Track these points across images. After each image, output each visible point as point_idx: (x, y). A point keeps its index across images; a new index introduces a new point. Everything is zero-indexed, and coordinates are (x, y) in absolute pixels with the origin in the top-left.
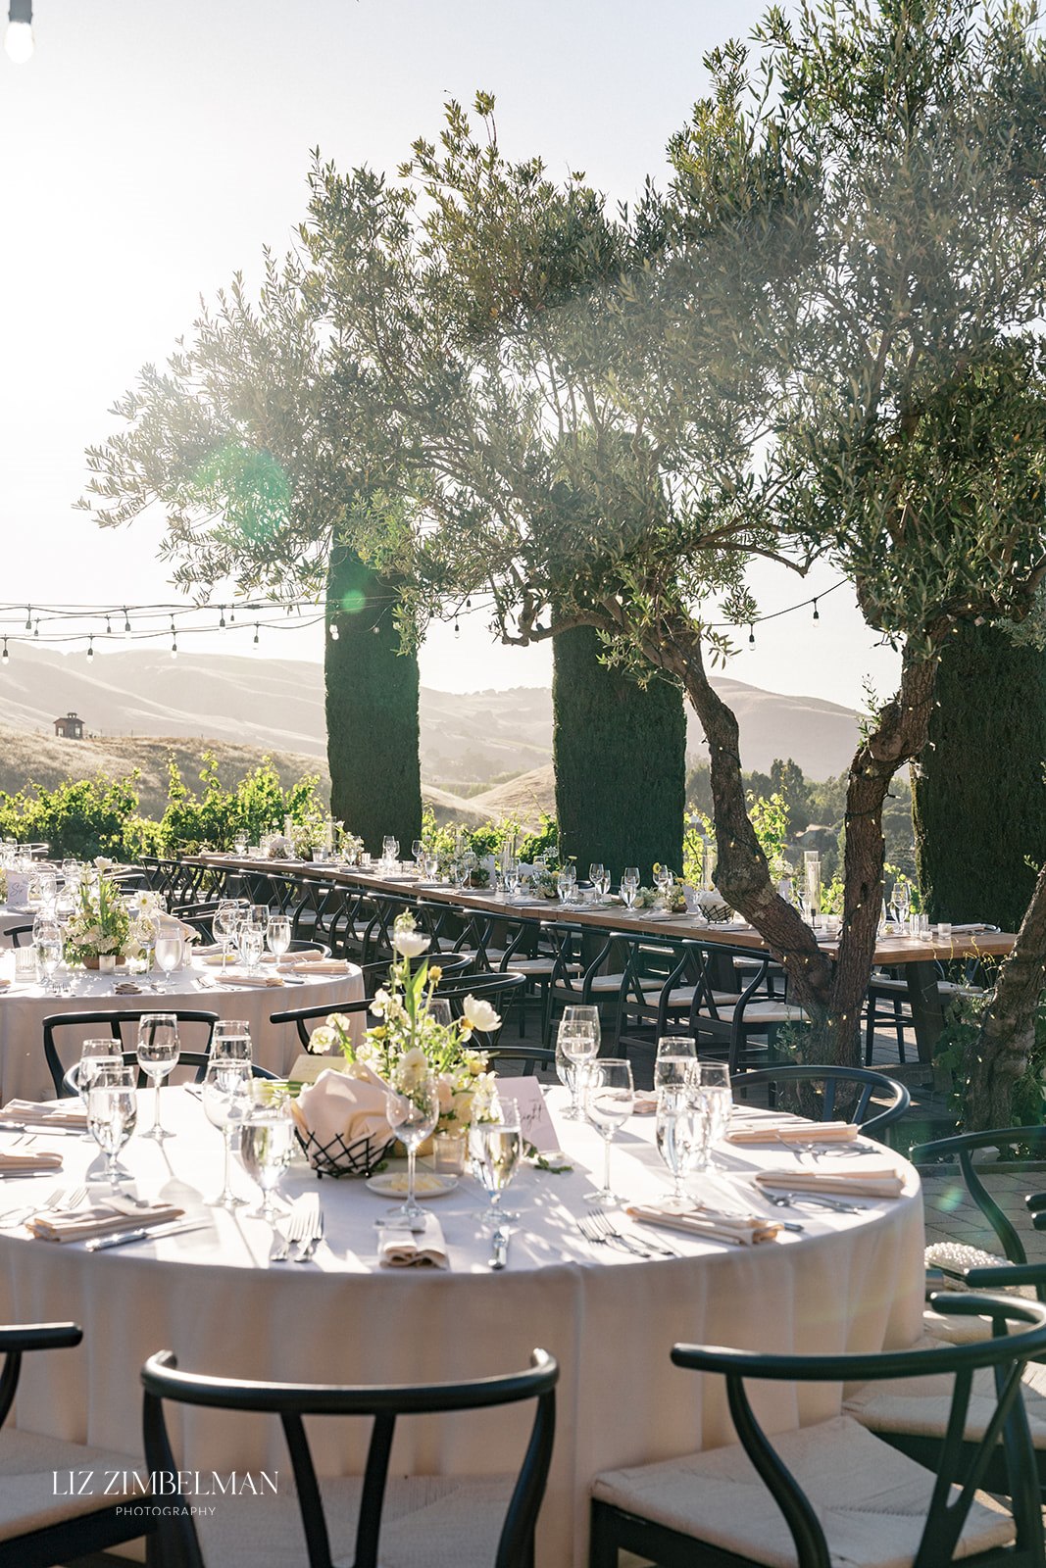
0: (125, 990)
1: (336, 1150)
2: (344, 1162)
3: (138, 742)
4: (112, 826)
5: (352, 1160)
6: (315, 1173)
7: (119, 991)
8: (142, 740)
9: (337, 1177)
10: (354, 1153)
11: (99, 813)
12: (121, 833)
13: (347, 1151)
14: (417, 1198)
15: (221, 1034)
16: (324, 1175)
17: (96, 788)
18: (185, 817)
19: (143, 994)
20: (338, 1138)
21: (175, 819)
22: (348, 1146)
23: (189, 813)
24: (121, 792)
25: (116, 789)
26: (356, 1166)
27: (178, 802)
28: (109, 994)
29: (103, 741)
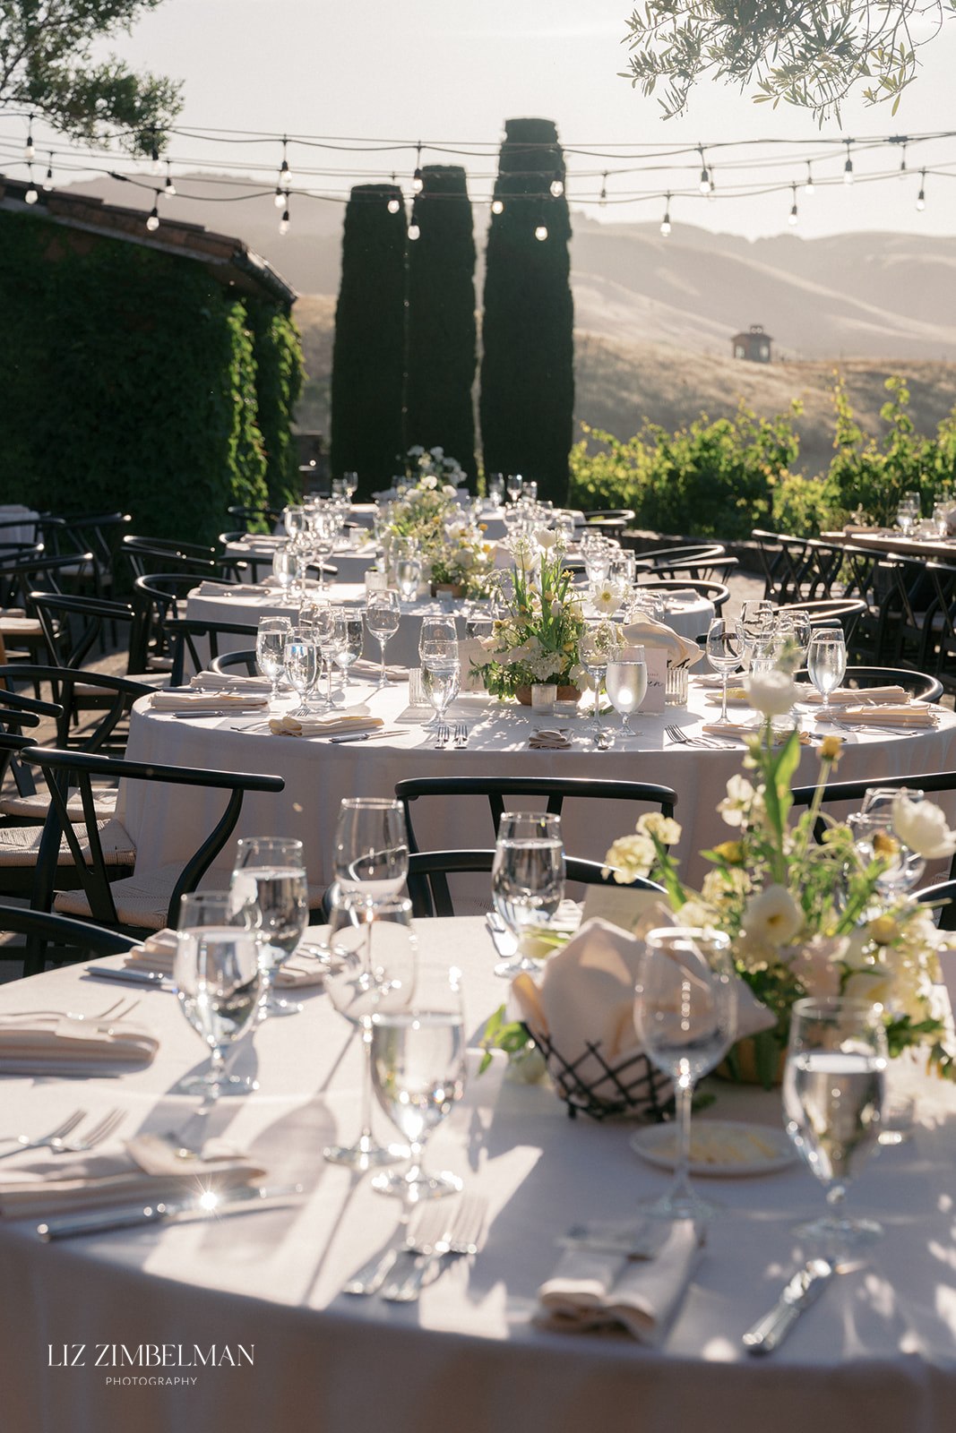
0: (545, 742)
1: (591, 1071)
2: (607, 1091)
3: (851, 368)
4: (758, 487)
5: (623, 1090)
6: (563, 1108)
7: (535, 744)
8: (856, 364)
9: (599, 1118)
10: (627, 1077)
11: (740, 467)
12: (770, 499)
13: (612, 1074)
14: (695, 1175)
15: (511, 835)
16: (580, 1113)
17: (738, 430)
18: (860, 474)
19: (573, 750)
20: (592, 1049)
21: (845, 478)
22: (613, 1064)
23: (865, 469)
24: (774, 436)
25: (766, 432)
26: (633, 1102)
27: (847, 452)
28: (518, 747)
29: (800, 365)
